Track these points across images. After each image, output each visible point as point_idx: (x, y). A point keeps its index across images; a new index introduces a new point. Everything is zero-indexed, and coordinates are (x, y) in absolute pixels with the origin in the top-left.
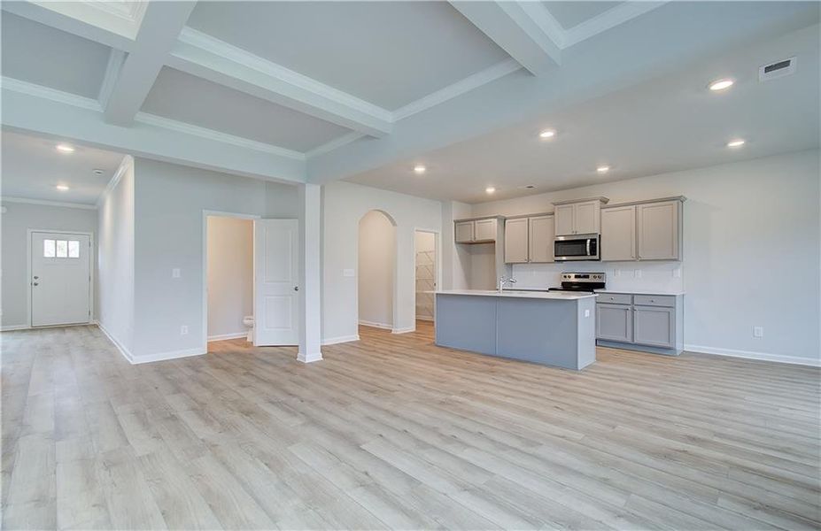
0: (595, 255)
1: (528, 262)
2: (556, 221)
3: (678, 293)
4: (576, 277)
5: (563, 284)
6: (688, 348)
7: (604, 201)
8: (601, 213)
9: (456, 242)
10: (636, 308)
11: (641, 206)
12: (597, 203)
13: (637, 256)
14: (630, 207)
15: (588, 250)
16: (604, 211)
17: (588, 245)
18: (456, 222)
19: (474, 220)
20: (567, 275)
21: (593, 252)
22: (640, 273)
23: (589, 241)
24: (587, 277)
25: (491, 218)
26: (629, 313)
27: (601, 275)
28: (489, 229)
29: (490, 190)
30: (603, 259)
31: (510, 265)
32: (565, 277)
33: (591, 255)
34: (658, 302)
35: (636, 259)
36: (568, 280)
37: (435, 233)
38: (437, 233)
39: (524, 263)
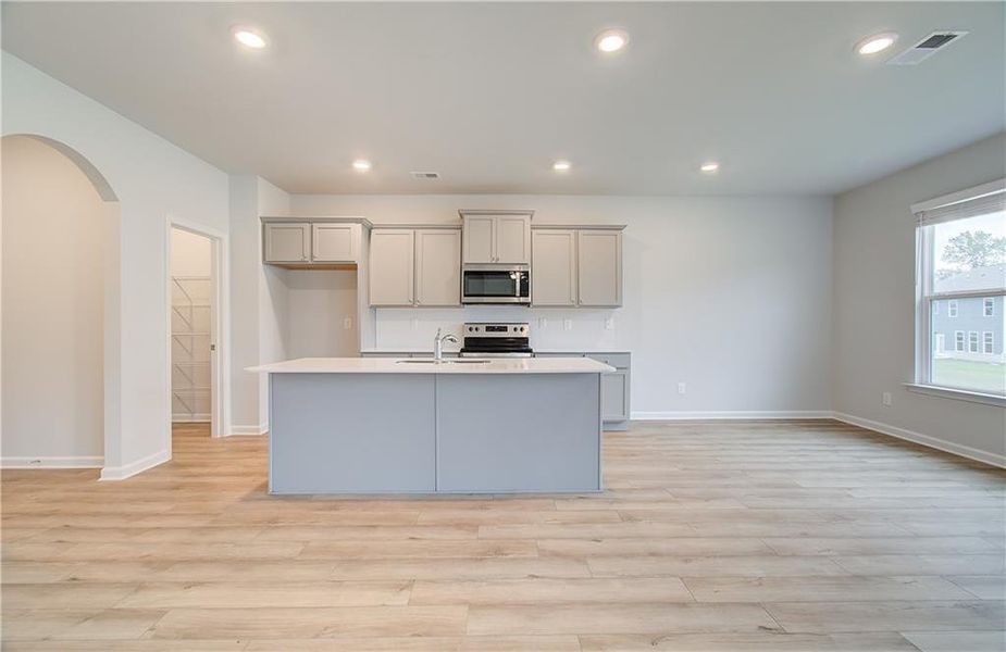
1: (413, 304)
2: (466, 239)
3: (633, 350)
4: (488, 329)
5: (467, 340)
8: (531, 233)
9: (264, 259)
11: (582, 232)
12: (528, 219)
13: (577, 299)
14: (568, 232)
15: (518, 287)
16: (534, 232)
18: (266, 221)
19: (311, 221)
20: (474, 326)
21: (525, 292)
22: (570, 324)
23: (518, 274)
24: (505, 329)
25: (350, 221)
27: (525, 326)
28: (343, 243)
29: (362, 166)
30: (534, 303)
32: (470, 329)
33: (520, 295)
35: (577, 305)
36: (474, 334)
37: (213, 238)
38: (220, 239)
39: (406, 306)
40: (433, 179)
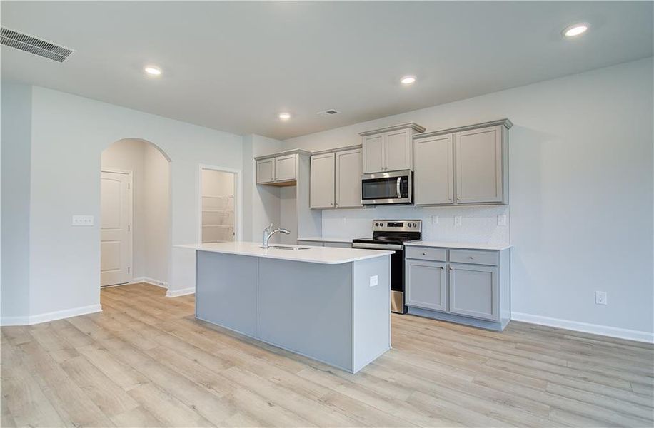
0: (407, 197)
1: (335, 207)
2: (364, 156)
3: (502, 247)
4: (390, 225)
5: (375, 233)
6: (517, 316)
7: (418, 130)
8: (413, 142)
9: (257, 184)
10: (452, 266)
11: (458, 134)
12: (409, 132)
13: (455, 198)
14: (446, 135)
15: (398, 191)
16: (417, 141)
17: (398, 184)
18: (257, 159)
19: (275, 156)
20: (379, 223)
21: (404, 193)
23: (399, 179)
24: (401, 225)
25: (292, 153)
26: (444, 272)
27: (415, 222)
28: (290, 167)
29: (285, 117)
30: (416, 202)
31: (318, 211)
32: (377, 225)
33: (402, 197)
34: (479, 258)
35: (455, 204)
36: (380, 229)
37: (235, 173)
38: (237, 173)
39: (331, 208)
40: (334, 114)
